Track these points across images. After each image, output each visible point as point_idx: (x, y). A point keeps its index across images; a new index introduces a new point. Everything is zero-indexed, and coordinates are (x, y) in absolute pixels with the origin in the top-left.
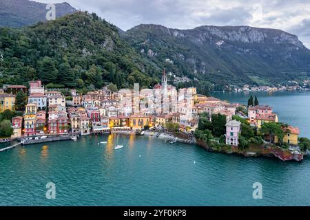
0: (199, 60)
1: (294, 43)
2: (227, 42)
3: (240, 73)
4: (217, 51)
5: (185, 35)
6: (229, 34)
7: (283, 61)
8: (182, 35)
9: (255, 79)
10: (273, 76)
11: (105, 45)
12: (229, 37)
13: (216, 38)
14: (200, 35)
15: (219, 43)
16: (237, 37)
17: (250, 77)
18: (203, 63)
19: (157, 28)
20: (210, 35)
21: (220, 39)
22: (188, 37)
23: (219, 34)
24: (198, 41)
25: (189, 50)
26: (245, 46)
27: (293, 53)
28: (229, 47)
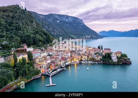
0: (54, 29)
1: (82, 23)
2: (61, 21)
3: (67, 34)
4: (58, 25)
5: (45, 17)
6: (61, 18)
7: (79, 29)
8: (44, 17)
9: (72, 36)
10: (77, 35)
11: (34, 24)
12: (61, 19)
13: (57, 19)
14: (51, 18)
15: (58, 22)
16: (64, 19)
17: (71, 35)
18: (55, 30)
19: (34, 13)
20: (55, 18)
21: (58, 20)
22: (46, 18)
23: (58, 18)
24: (50, 20)
25: (49, 24)
26: (67, 23)
27: (82, 26)
28: (61, 23)
